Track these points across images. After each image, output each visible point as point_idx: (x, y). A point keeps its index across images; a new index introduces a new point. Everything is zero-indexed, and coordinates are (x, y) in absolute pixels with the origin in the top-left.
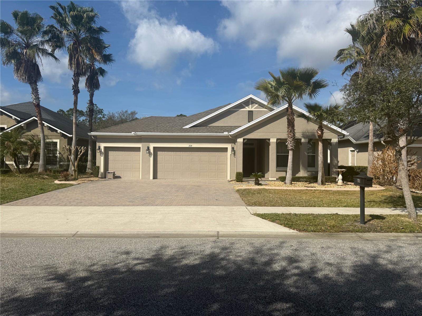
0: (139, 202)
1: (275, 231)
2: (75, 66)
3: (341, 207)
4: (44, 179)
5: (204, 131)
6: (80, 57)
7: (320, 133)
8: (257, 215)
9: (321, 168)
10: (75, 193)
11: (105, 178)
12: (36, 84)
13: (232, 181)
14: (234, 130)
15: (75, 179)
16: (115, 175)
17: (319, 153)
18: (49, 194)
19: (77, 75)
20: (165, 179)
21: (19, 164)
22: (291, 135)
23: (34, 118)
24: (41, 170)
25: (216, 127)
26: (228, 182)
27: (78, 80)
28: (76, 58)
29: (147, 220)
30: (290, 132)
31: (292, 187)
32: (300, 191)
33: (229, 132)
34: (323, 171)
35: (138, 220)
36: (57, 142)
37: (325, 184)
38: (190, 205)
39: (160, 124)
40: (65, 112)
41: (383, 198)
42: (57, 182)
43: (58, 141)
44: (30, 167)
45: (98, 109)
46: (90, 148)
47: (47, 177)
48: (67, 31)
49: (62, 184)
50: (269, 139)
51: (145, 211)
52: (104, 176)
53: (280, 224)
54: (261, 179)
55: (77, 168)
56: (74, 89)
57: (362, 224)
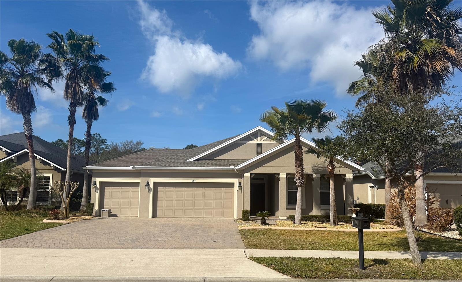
0: (129, 244)
1: (267, 277)
2: (71, 96)
3: (348, 250)
4: (32, 217)
5: (209, 165)
6: (77, 86)
7: (330, 168)
8: (253, 259)
9: (333, 207)
10: (63, 233)
11: (100, 216)
12: (30, 114)
13: (238, 220)
14: (240, 164)
15: (65, 218)
16: (111, 213)
17: (330, 190)
18: (34, 235)
19: (74, 105)
20: (165, 217)
21: (7, 201)
22: (299, 170)
23: (26, 150)
24: (30, 207)
25: (223, 161)
26: (233, 220)
27: (75, 110)
28: (73, 87)
29: (132, 264)
30: (298, 167)
31: (301, 227)
32: (307, 232)
33: (236, 166)
34: (335, 210)
35: (122, 265)
36: (49, 177)
37: (338, 224)
38: (183, 248)
39: (162, 157)
40: (64, 142)
41: (397, 240)
42: (45, 221)
43: (51, 175)
44: (19, 204)
45: (101, 139)
46: (85, 183)
47: (36, 215)
48: (64, 59)
49: (50, 223)
50: (279, 174)
51: (132, 254)
52: (99, 215)
53: (274, 269)
54: (268, 218)
55: (69, 206)
56: (70, 120)
57: (362, 270)
